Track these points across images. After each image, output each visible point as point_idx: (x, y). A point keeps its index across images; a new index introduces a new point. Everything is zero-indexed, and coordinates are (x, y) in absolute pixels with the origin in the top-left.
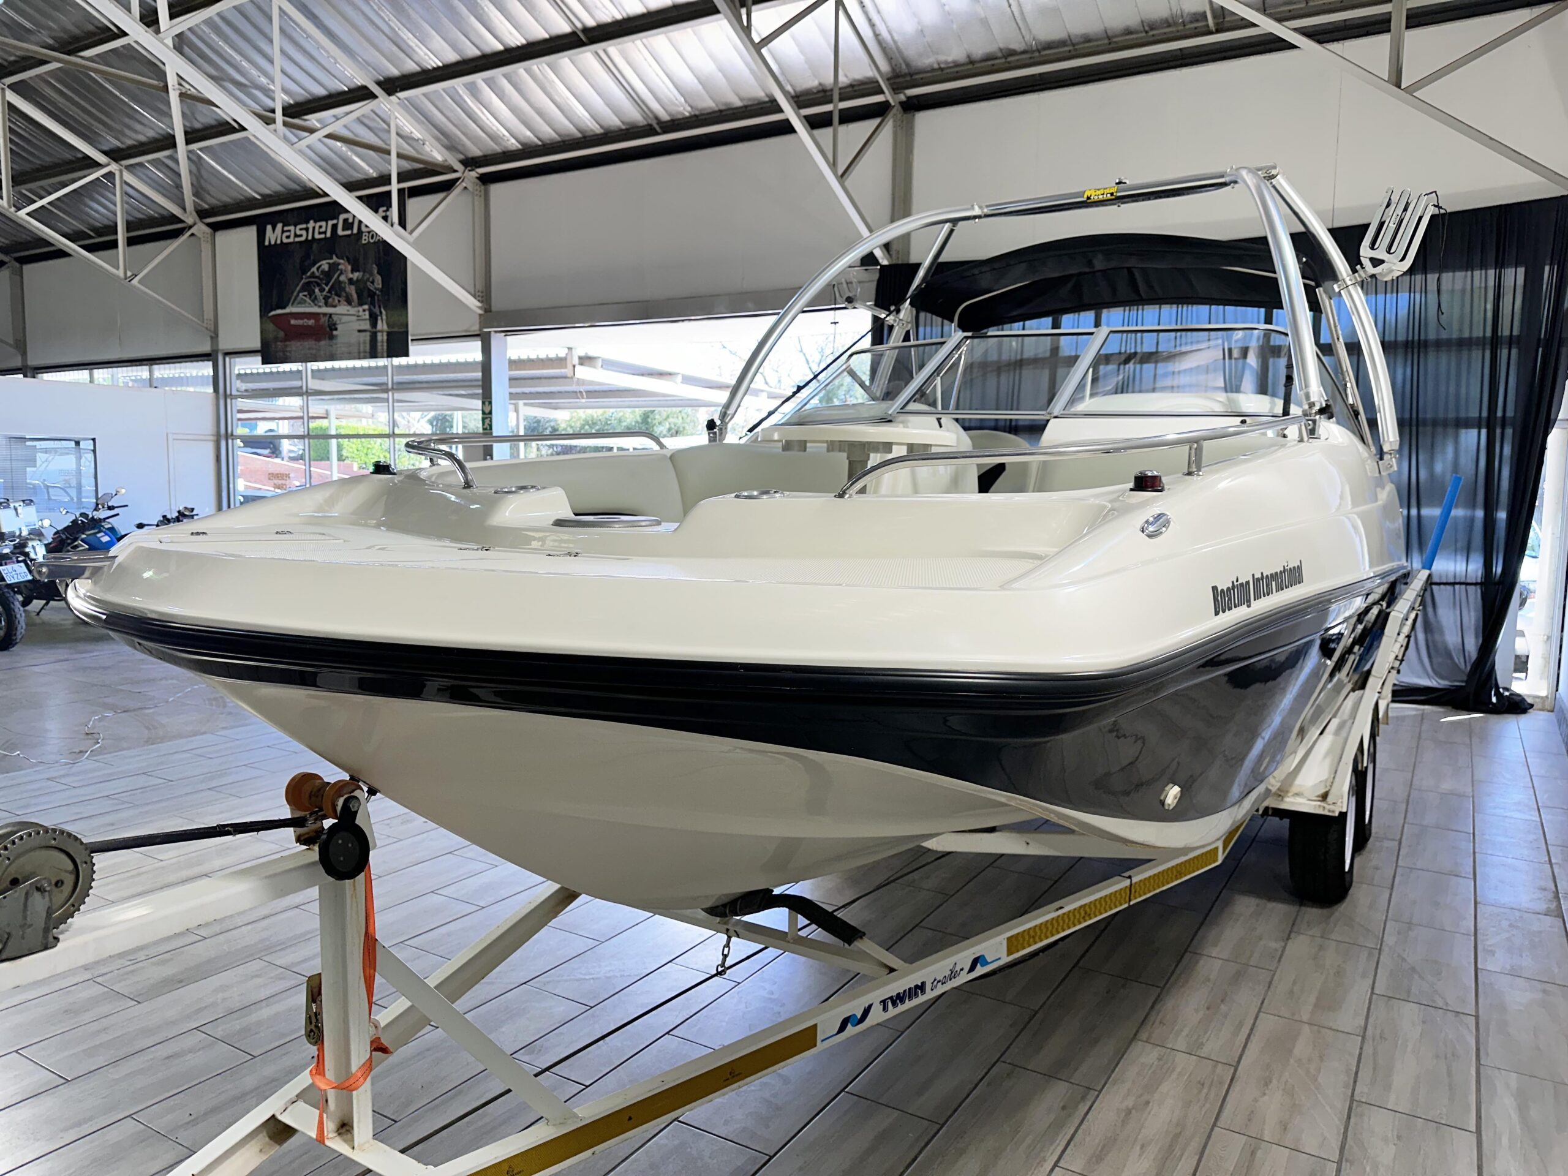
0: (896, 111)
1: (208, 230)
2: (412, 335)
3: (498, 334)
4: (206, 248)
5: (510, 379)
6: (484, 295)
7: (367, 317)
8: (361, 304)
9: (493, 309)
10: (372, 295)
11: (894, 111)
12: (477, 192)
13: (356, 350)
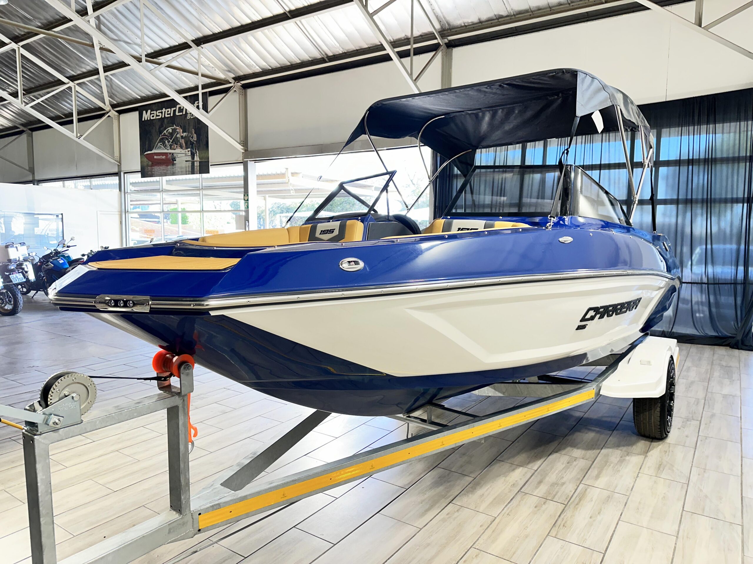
0: (443, 47)
1: (117, 114)
2: (211, 163)
3: (251, 162)
4: (115, 123)
5: (257, 184)
6: (245, 143)
7: (190, 154)
8: (187, 148)
9: (249, 150)
10: (192, 144)
11: (442, 48)
12: (241, 93)
13: (185, 171)
